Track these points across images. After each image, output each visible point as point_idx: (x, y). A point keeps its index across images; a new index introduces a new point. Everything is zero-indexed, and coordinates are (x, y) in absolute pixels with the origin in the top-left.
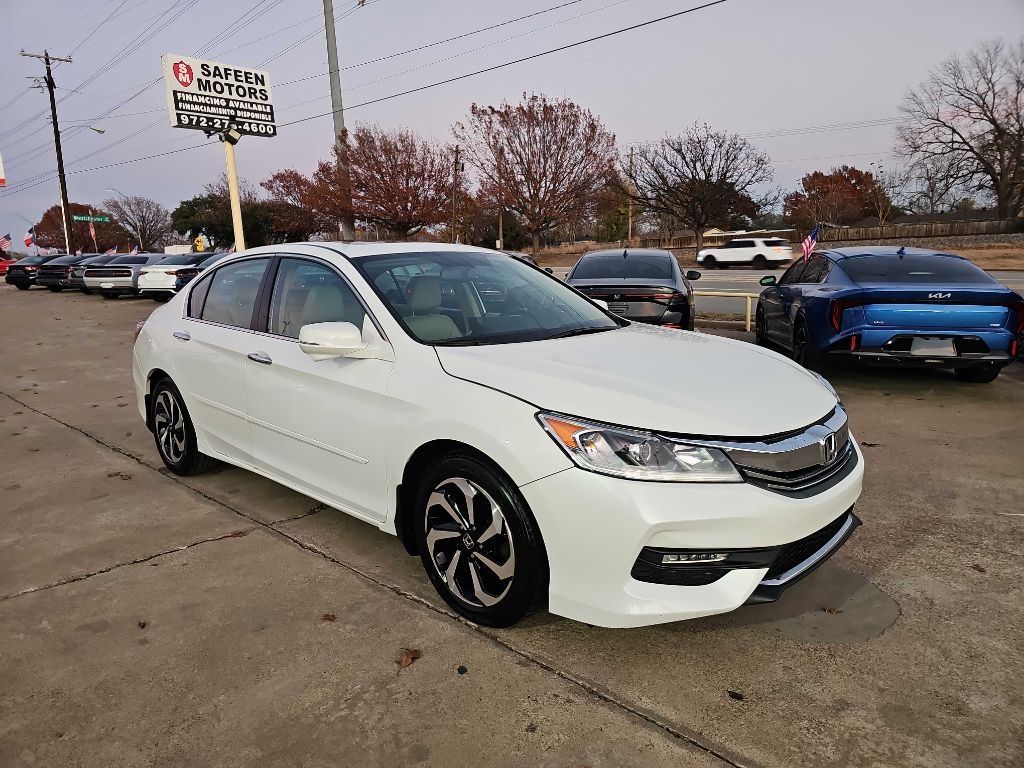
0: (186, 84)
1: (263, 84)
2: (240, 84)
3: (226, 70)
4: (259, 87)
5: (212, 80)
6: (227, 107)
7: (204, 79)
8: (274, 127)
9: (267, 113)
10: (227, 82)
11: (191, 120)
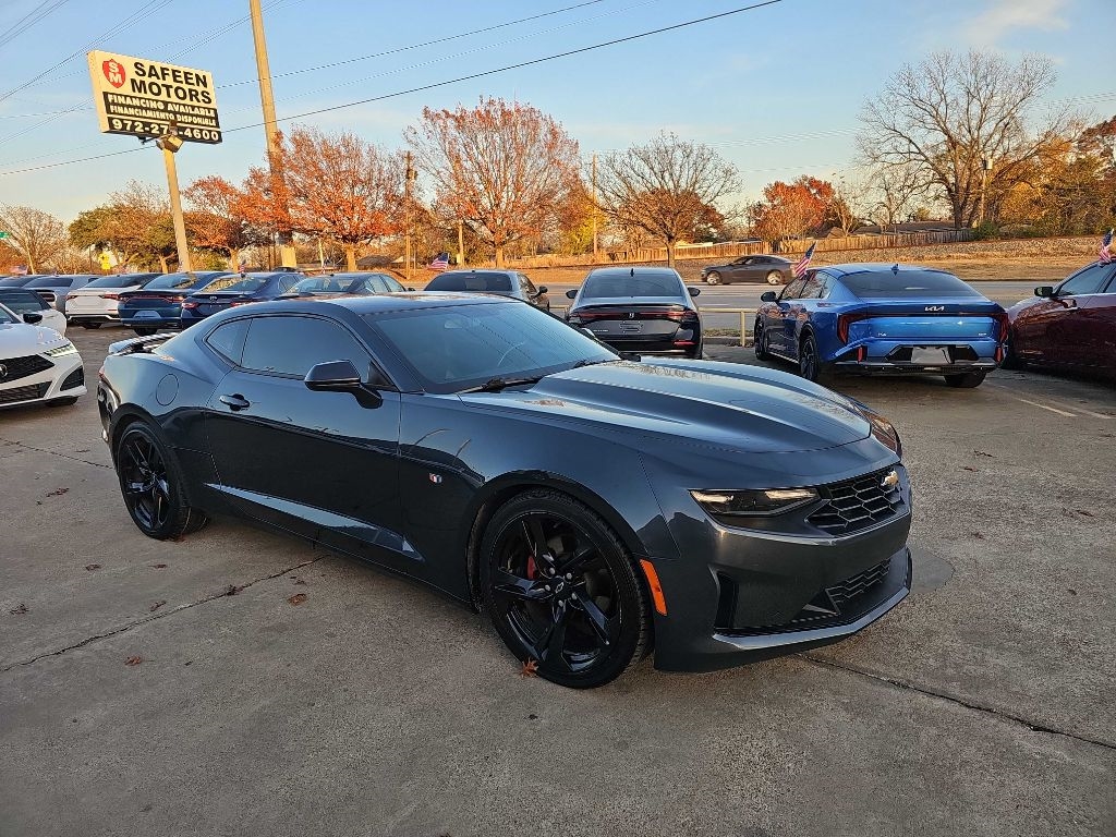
0: (117, 85)
1: (205, 85)
2: (178, 84)
3: (163, 69)
4: (200, 88)
5: (147, 80)
6: (165, 110)
7: (138, 79)
8: (219, 133)
9: (211, 118)
10: (164, 82)
11: (125, 125)
